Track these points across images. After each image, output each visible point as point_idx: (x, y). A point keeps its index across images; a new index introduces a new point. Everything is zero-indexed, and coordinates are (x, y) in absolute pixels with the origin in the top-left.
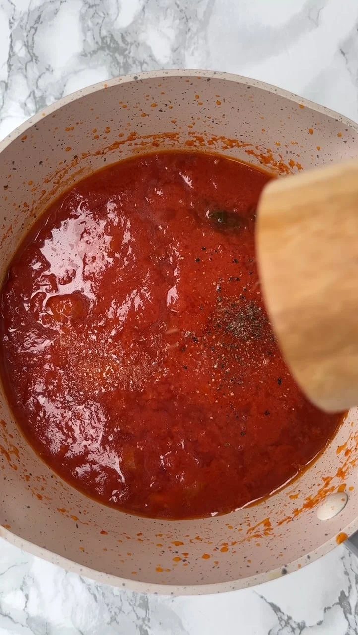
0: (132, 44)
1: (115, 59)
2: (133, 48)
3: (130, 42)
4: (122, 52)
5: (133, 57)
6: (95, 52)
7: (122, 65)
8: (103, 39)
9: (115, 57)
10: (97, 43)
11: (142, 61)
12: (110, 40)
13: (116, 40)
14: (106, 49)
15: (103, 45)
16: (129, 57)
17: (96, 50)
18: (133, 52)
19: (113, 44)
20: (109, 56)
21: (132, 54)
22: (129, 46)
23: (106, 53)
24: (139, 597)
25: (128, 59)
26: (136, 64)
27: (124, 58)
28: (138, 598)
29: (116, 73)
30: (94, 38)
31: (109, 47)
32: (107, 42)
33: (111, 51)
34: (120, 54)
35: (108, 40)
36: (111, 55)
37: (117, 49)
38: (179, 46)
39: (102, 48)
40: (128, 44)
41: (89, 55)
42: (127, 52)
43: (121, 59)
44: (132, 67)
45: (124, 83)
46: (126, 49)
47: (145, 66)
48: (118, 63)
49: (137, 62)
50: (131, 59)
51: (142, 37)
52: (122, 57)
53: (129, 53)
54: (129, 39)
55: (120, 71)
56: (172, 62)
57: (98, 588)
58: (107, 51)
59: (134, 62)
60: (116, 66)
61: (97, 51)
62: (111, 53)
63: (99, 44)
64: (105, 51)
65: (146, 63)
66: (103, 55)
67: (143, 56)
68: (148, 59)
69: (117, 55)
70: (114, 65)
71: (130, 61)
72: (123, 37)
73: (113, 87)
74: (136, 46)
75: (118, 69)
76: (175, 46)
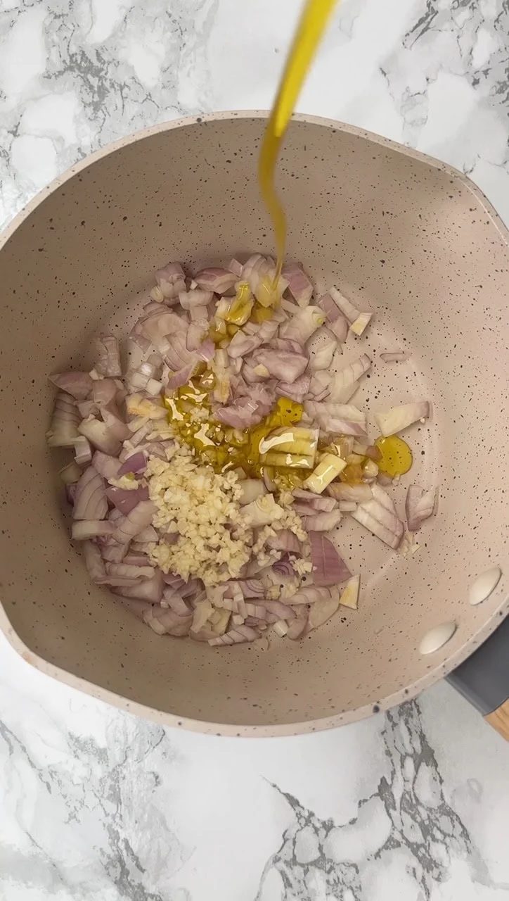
0: (109, 63)
1: (87, 81)
2: (111, 69)
3: (106, 61)
4: (97, 73)
5: (110, 80)
6: (61, 73)
7: (96, 89)
8: (71, 57)
9: (88, 80)
10: (64, 61)
11: (123, 84)
12: (82, 58)
13: (89, 58)
14: (77, 71)
15: (72, 65)
16: (106, 79)
17: (63, 70)
18: (111, 73)
19: (86, 62)
20: (79, 77)
21: (109, 76)
22: (106, 65)
23: (75, 74)
24: (109, 785)
25: (104, 82)
26: (115, 89)
27: (99, 80)
28: (107, 788)
29: (88, 99)
30: (60, 56)
31: (79, 67)
32: (76, 61)
33: (81, 72)
34: (93, 76)
35: (79, 58)
36: (82, 77)
37: (91, 70)
38: (171, 65)
39: (71, 68)
40: (104, 63)
41: (53, 77)
42: (102, 74)
43: (95, 82)
44: (109, 92)
45: (185, 126)
46: (102, 69)
47: (126, 90)
48: (91, 87)
49: (116, 86)
50: (108, 81)
51: (121, 55)
52: (97, 79)
53: (106, 74)
54: (105, 57)
55: (93, 97)
56: (161, 86)
57: (53, 774)
58: (77, 72)
59: (112, 86)
60: (88, 90)
61: (64, 72)
62: (82, 75)
63: (66, 64)
64: (74, 71)
65: (128, 86)
66: (71, 77)
67: (124, 78)
68: (129, 82)
69: (89, 76)
70: (86, 90)
71: (107, 84)
72: (98, 54)
73: (171, 130)
74: (115, 65)
75: (91, 94)
76: (166, 66)
